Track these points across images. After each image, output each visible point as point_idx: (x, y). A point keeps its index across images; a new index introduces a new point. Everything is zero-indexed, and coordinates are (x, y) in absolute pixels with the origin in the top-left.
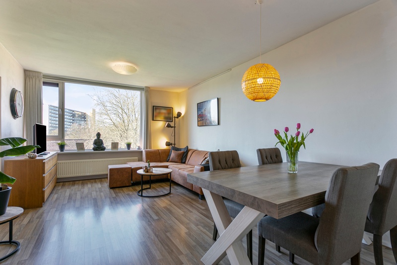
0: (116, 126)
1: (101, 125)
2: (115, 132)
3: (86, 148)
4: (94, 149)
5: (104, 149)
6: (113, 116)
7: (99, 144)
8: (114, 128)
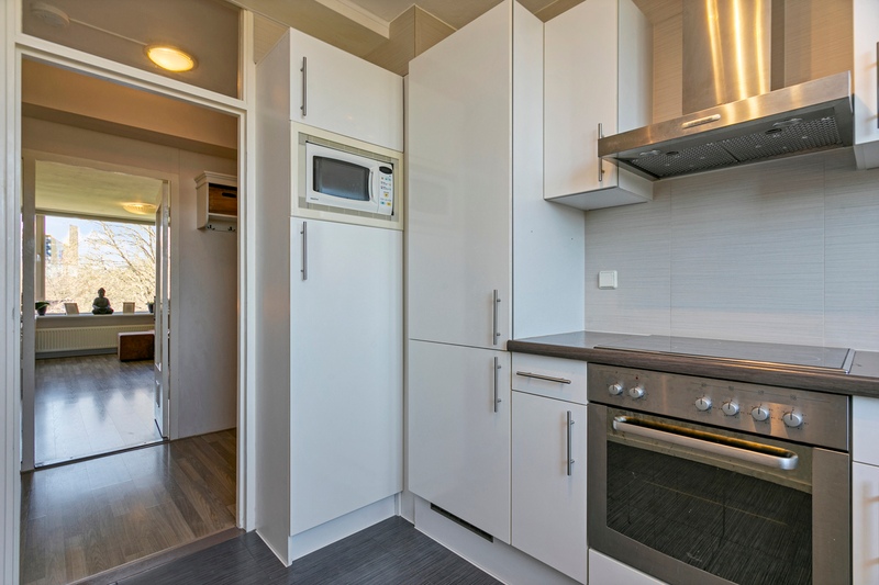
0: (134, 271)
1: (97, 268)
2: (134, 285)
3: (80, 311)
4: (94, 312)
5: (111, 312)
6: (125, 247)
7: (102, 305)
8: (130, 274)
